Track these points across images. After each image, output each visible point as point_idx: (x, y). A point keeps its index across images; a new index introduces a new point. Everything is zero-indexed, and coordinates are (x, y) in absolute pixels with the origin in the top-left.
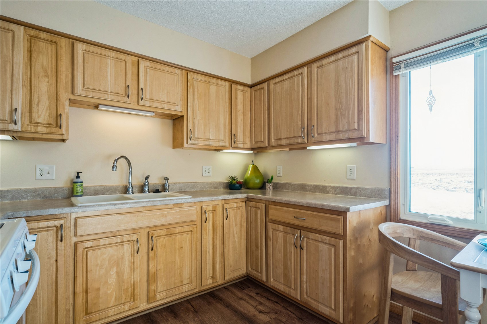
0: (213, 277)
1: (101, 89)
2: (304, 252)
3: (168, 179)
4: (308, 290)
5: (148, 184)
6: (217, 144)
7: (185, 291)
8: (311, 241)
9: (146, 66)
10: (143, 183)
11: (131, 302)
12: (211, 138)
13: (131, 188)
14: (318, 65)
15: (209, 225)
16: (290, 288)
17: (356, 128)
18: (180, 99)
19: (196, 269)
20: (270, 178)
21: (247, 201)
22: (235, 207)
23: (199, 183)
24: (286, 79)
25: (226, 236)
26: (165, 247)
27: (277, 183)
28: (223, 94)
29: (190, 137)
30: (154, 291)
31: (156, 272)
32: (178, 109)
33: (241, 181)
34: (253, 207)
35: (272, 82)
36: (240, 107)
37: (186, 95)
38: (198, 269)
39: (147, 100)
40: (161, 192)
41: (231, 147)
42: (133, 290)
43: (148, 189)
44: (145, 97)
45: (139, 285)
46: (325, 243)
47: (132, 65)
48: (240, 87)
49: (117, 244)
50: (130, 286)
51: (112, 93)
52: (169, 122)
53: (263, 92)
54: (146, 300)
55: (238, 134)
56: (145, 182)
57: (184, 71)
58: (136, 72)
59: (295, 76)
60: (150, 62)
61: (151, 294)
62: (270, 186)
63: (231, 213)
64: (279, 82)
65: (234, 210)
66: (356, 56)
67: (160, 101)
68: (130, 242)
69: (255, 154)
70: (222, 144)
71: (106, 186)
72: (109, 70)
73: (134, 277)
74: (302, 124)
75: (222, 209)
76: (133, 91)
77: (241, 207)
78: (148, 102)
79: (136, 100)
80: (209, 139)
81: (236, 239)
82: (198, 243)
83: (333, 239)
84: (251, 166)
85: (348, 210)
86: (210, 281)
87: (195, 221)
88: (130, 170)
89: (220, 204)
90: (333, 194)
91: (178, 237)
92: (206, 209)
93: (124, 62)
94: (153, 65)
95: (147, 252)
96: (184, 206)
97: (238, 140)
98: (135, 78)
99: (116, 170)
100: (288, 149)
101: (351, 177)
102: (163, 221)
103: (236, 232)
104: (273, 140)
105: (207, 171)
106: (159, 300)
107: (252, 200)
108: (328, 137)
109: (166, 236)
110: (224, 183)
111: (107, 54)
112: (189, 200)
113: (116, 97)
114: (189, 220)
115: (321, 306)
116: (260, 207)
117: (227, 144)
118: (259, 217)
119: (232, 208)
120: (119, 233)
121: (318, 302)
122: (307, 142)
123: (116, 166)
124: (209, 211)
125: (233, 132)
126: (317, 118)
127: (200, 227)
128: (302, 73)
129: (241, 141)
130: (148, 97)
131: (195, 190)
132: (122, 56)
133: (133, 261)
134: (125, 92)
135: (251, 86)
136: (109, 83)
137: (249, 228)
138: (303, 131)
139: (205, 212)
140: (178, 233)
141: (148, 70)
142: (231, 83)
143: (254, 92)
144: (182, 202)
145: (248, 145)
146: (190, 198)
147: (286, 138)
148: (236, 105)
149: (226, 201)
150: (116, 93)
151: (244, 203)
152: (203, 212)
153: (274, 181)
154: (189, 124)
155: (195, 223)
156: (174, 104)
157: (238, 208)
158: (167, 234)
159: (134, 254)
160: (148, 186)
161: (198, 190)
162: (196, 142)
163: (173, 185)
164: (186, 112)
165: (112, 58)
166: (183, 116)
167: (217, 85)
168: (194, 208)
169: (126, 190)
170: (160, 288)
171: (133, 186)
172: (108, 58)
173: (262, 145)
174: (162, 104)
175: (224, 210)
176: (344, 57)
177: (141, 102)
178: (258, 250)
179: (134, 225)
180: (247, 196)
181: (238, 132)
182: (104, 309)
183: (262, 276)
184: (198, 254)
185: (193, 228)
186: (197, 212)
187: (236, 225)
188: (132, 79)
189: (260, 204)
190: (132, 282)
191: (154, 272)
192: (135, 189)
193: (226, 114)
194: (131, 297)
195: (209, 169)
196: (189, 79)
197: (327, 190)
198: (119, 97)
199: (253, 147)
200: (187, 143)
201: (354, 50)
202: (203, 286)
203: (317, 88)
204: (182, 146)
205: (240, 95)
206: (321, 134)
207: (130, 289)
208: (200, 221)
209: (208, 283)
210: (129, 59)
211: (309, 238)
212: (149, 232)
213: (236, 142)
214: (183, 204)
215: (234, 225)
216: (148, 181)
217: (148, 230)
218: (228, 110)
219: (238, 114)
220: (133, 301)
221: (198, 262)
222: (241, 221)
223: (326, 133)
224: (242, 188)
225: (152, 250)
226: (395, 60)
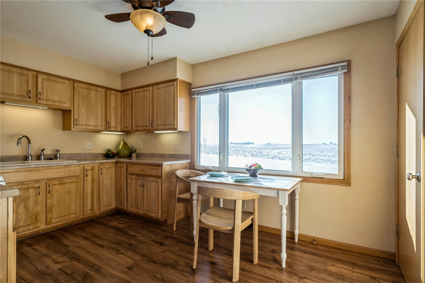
0: (92, 210)
1: (9, 93)
2: (145, 188)
3: (59, 151)
4: (147, 208)
5: (44, 154)
6: (96, 128)
7: (72, 218)
8: (148, 182)
9: (43, 78)
10: (39, 154)
11: (34, 224)
12: (91, 124)
13: (30, 157)
14: (157, 87)
15: (89, 178)
16: (139, 209)
17: (172, 123)
18: (68, 99)
19: (80, 205)
20: (134, 150)
21: (116, 163)
22: (108, 168)
23: (83, 153)
24: (141, 91)
25: (101, 185)
26: (58, 192)
27: (139, 153)
28: (100, 96)
29: (76, 124)
30: (51, 218)
31: (52, 206)
32: (67, 106)
33: (114, 152)
34: (119, 167)
35: (134, 91)
36: (113, 105)
37: (73, 96)
38: (81, 205)
39: (44, 100)
40: (53, 160)
41: (106, 130)
42: (36, 217)
43: (44, 158)
44: (42, 98)
45: (40, 214)
46: (154, 182)
47: (33, 77)
48: (113, 92)
49: (24, 189)
50: (34, 214)
51: (18, 95)
52: (60, 113)
53: (129, 97)
54: (45, 223)
55: (112, 122)
56: (41, 153)
57: (71, 81)
58: (35, 82)
59: (146, 90)
60: (46, 75)
61: (49, 219)
62: (134, 155)
63: (104, 171)
64: (137, 92)
65: (107, 169)
66: (172, 87)
67: (53, 101)
68: (34, 188)
69: (126, 134)
70: (99, 128)
71: (10, 156)
72: (15, 80)
73: (36, 209)
74: (149, 119)
75: (98, 169)
76: (33, 94)
77: (112, 167)
78: (45, 101)
79: (36, 100)
80: (90, 125)
81: (108, 187)
82: (81, 189)
83: (157, 179)
84: (122, 142)
85: (163, 163)
86: (89, 212)
87: (79, 176)
88: (29, 145)
89: (97, 165)
90: (168, 158)
91: (67, 185)
92: (87, 168)
93: (27, 75)
94: (48, 77)
95: (45, 194)
96: (72, 166)
97: (112, 126)
98: (35, 85)
99: (20, 145)
100: (145, 132)
101: (176, 149)
102: (57, 175)
103: (108, 182)
104: (134, 127)
105: (89, 145)
106: (54, 223)
107: (119, 163)
108: (161, 127)
109: (59, 185)
110: (102, 154)
111: (14, 70)
112: (75, 163)
113: (20, 98)
114: (75, 175)
115: (152, 214)
116: (123, 166)
117: (104, 128)
118: (123, 173)
119: (105, 168)
120: (26, 183)
121: (151, 212)
122: (151, 129)
123: (20, 142)
124: (89, 170)
125: (108, 120)
126: (156, 116)
127: (83, 180)
128: (149, 90)
129: (114, 126)
130: (45, 98)
131: (80, 158)
132: (25, 72)
133: (36, 199)
134: (28, 94)
135: (122, 91)
136: (15, 89)
137: (117, 180)
138: (149, 123)
139: (86, 170)
140: (68, 183)
141: (45, 81)
142: (106, 89)
143: (123, 96)
144: (70, 164)
145: (119, 129)
146: (76, 162)
147: (141, 126)
148: (110, 103)
149: (101, 164)
150: (20, 96)
151: (114, 165)
152: (85, 171)
153: (137, 152)
154: (75, 115)
155: (80, 177)
156: (64, 103)
157: (109, 168)
158: (59, 183)
159: (36, 195)
160: (43, 155)
161: (82, 158)
162: (81, 127)
163: (63, 155)
164: (73, 108)
165: (17, 73)
166: (71, 110)
167: (96, 91)
168: (79, 168)
169: (26, 158)
170: (55, 215)
171: (32, 156)
172: (14, 73)
173: (128, 129)
174: (55, 103)
175: (100, 169)
176: (168, 86)
177: (39, 101)
178: (122, 192)
179: (36, 178)
180: (116, 160)
181: (112, 121)
182: (16, 228)
183: (124, 207)
184: (81, 195)
185: (78, 180)
186: (81, 170)
187: (108, 178)
188: (32, 86)
189: (123, 165)
190: (35, 212)
191: (50, 206)
192: (33, 158)
193: (102, 109)
194: (35, 221)
195: (91, 145)
196: (75, 87)
197: (165, 156)
198: (23, 98)
199: (122, 130)
200: (74, 128)
201: (171, 83)
202: (85, 215)
203: (156, 99)
204: (70, 129)
205: (113, 97)
206: (158, 125)
207: (34, 216)
208: (83, 176)
209: (88, 213)
210: (30, 74)
211: (147, 181)
212: (47, 182)
213: (110, 127)
214: (71, 165)
215: (107, 178)
216: (43, 153)
217: (46, 181)
218: (104, 107)
219: (112, 109)
220: (36, 223)
221: (81, 201)
222: (111, 176)
223: (160, 125)
224: (115, 157)
225: (49, 192)
226: (193, 90)
